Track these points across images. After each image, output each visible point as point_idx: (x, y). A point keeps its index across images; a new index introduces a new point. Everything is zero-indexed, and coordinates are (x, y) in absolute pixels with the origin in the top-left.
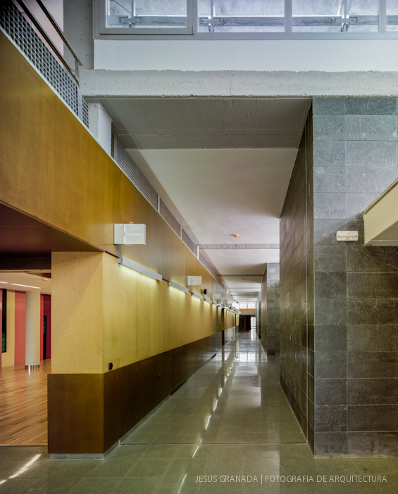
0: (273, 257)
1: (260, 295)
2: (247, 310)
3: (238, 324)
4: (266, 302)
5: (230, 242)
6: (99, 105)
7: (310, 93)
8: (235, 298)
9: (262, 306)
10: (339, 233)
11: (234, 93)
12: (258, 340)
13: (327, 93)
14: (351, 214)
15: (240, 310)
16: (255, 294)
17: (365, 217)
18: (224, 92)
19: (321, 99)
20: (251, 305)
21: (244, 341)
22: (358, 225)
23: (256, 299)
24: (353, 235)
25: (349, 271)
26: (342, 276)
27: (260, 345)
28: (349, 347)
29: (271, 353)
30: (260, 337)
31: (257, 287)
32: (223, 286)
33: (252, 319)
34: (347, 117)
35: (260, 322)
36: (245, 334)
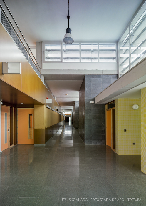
0: (77, 99)
1: (73, 110)
2: (68, 115)
3: (64, 120)
4: (75, 113)
5: (65, 96)
6: (43, 76)
7: (84, 74)
8: (64, 111)
9: (73, 114)
10: (90, 101)
11: (70, 74)
12: (72, 125)
13: (88, 74)
14: (92, 98)
15: (65, 115)
16: (71, 110)
17: (95, 98)
18: (68, 74)
19: (87, 75)
20: (69, 113)
21: (67, 125)
22: (94, 100)
23: (71, 111)
24: (92, 102)
25: (92, 109)
26: (91, 110)
27: (72, 126)
28: (92, 124)
29: (76, 128)
30: (72, 124)
31: (72, 107)
32: (61, 107)
33: (69, 118)
34: (92, 78)
35: (72, 119)
36: (67, 123)
